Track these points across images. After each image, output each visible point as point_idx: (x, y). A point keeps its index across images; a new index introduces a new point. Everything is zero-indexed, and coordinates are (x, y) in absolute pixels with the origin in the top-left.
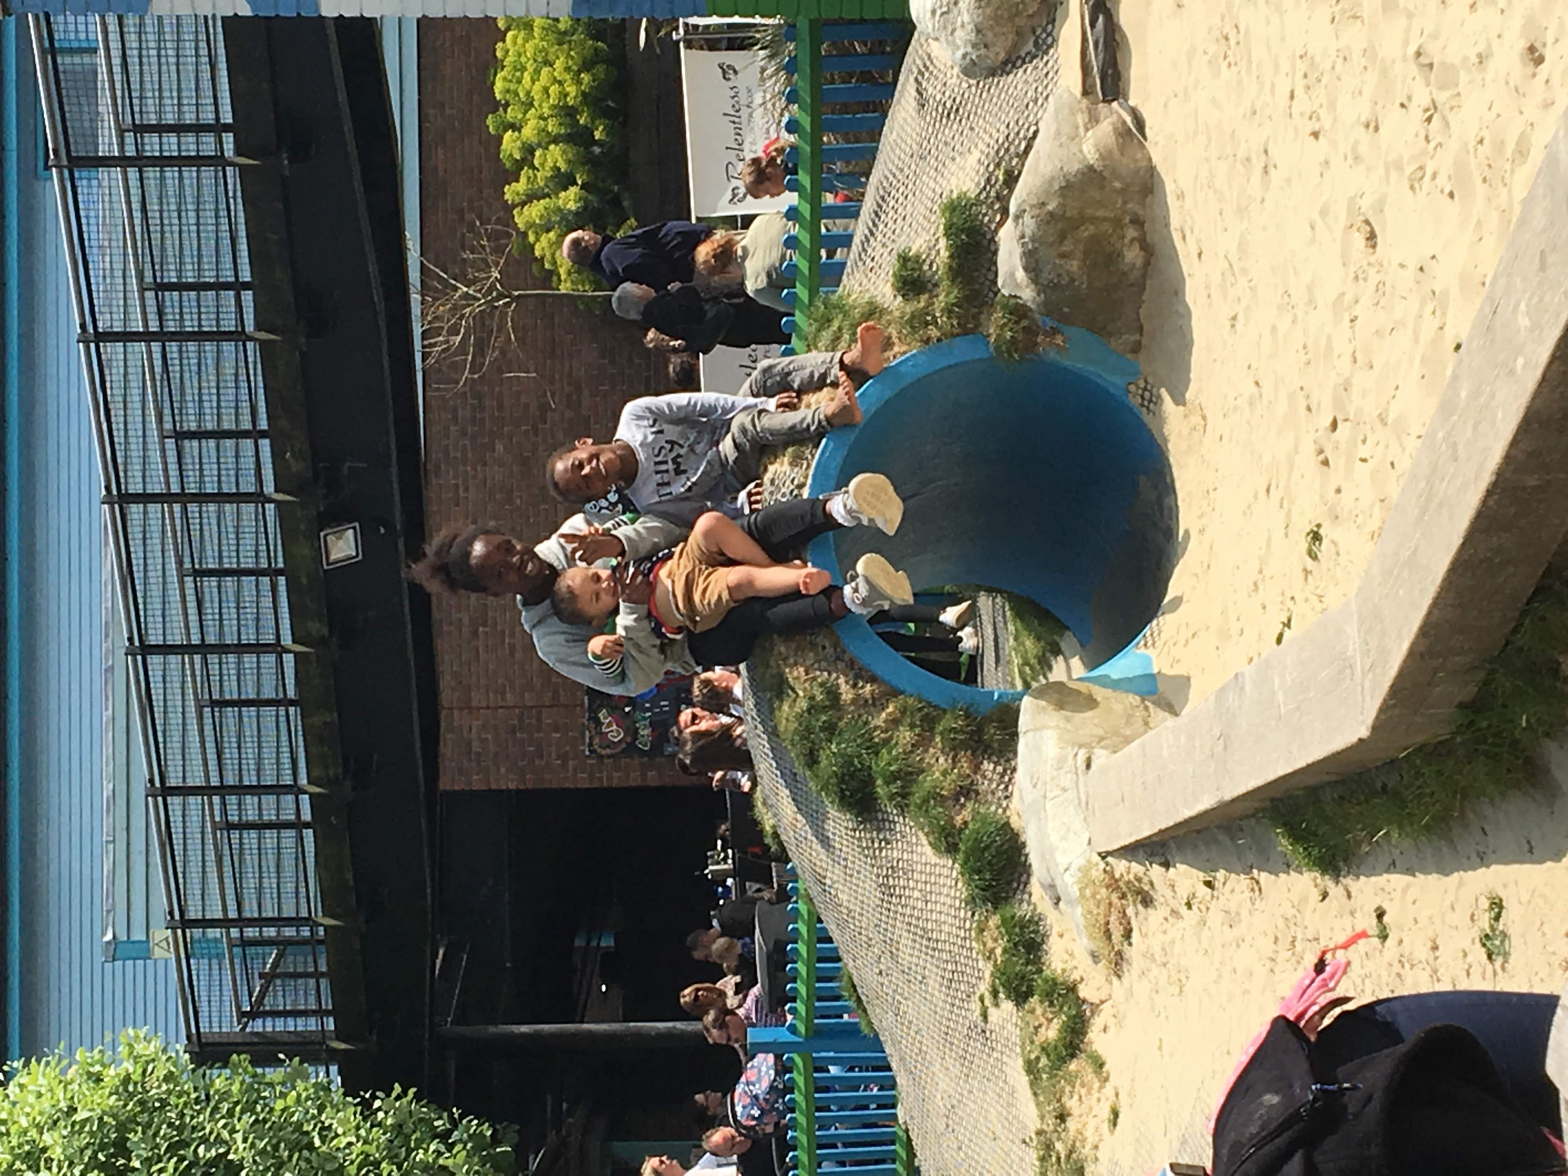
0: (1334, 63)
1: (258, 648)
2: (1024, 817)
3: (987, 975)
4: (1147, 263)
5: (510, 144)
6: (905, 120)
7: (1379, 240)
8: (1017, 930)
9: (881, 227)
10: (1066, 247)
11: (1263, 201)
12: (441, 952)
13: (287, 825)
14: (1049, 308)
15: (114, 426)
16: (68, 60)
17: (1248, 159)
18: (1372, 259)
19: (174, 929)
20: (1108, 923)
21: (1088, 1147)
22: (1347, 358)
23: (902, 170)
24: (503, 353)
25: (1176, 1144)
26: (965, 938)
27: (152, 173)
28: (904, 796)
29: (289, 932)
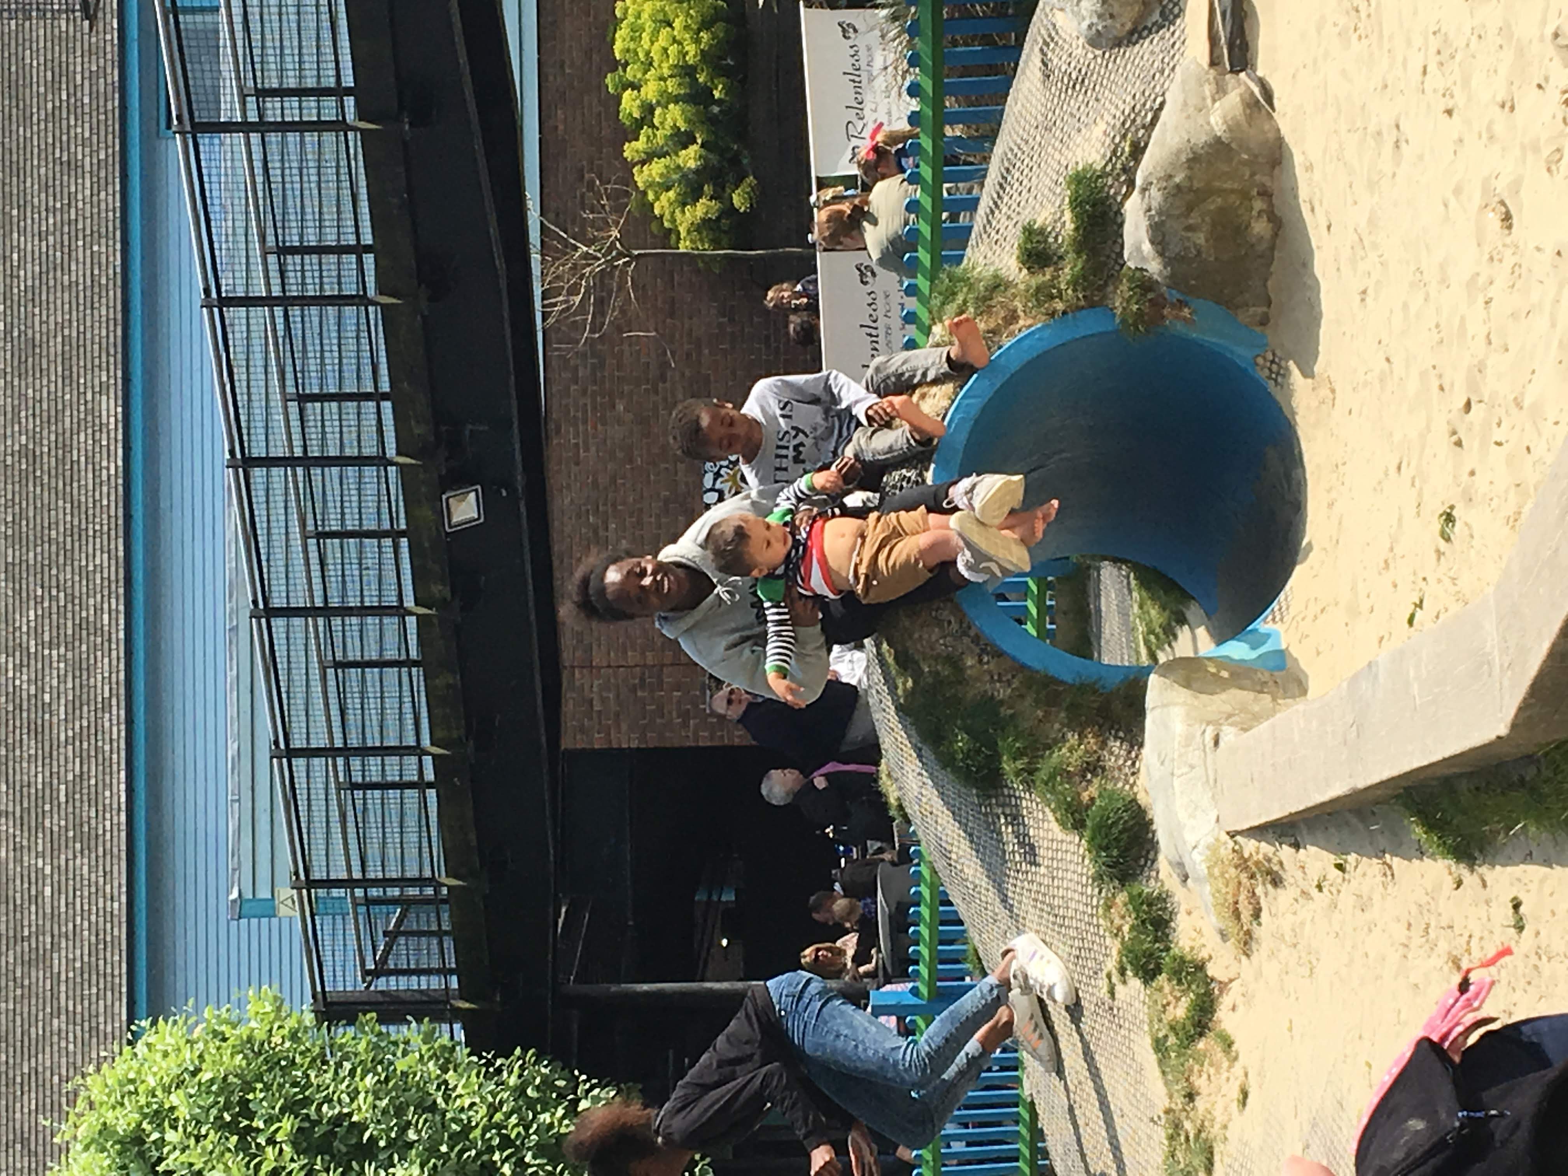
0: (1469, 40)
1: (380, 611)
2: (1151, 793)
3: (1115, 952)
4: (1276, 235)
5: (629, 103)
6: (1030, 91)
7: (1515, 221)
8: (1145, 907)
9: (1006, 199)
10: (1194, 219)
11: (1394, 175)
12: (564, 910)
13: (411, 785)
14: (1174, 281)
15: (237, 384)
16: (189, 18)
17: (1379, 133)
18: (1508, 240)
19: (299, 889)
20: (1236, 903)
21: (1217, 1126)
22: (1481, 339)
23: (1027, 142)
24: (623, 311)
25: (1307, 1128)
26: (1092, 915)
27: (273, 138)
28: (1031, 773)
29: (413, 892)
